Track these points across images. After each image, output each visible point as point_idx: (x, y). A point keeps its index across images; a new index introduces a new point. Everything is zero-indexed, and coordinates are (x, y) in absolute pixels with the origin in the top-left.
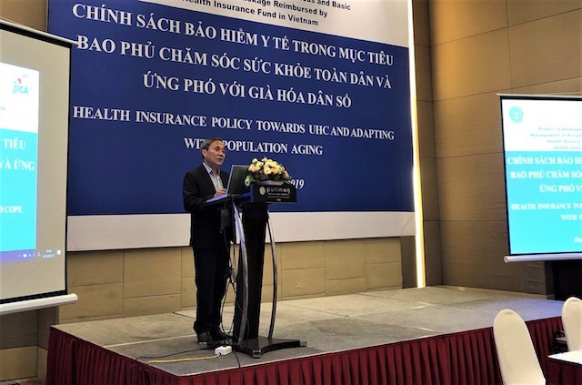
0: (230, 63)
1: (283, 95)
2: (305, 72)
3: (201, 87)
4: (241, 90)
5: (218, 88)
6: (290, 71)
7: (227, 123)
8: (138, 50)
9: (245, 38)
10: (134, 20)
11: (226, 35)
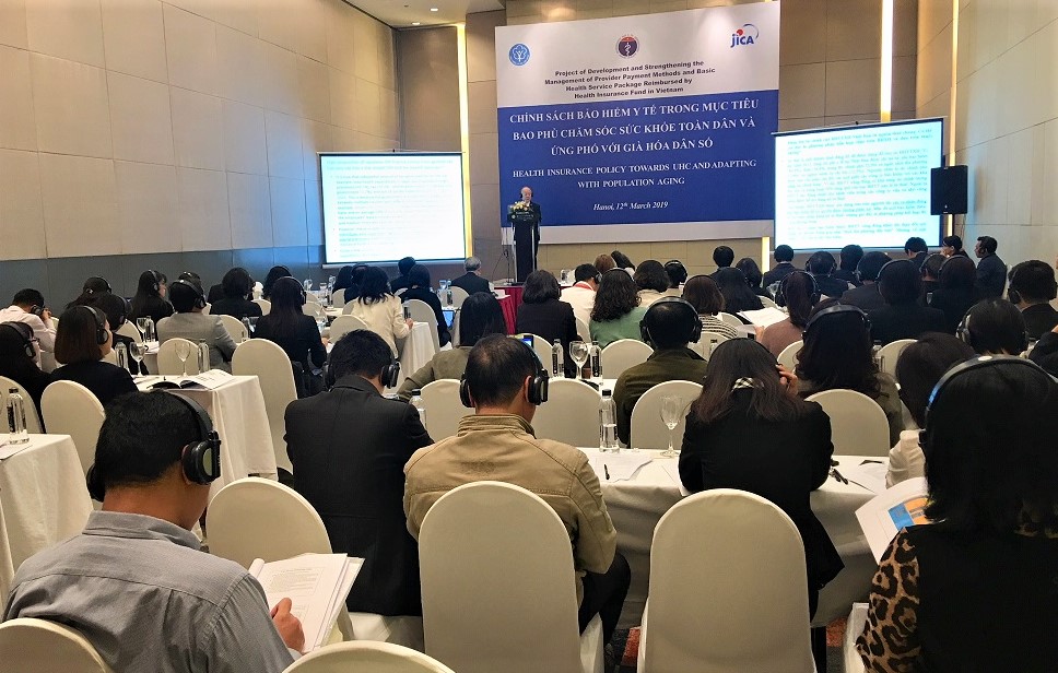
0: (609, 131)
1: (651, 147)
2: (671, 128)
3: (588, 150)
4: (617, 148)
5: (601, 148)
6: (657, 128)
7: (607, 170)
8: (548, 134)
9: (620, 112)
10: (545, 117)
11: (606, 114)
